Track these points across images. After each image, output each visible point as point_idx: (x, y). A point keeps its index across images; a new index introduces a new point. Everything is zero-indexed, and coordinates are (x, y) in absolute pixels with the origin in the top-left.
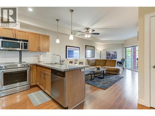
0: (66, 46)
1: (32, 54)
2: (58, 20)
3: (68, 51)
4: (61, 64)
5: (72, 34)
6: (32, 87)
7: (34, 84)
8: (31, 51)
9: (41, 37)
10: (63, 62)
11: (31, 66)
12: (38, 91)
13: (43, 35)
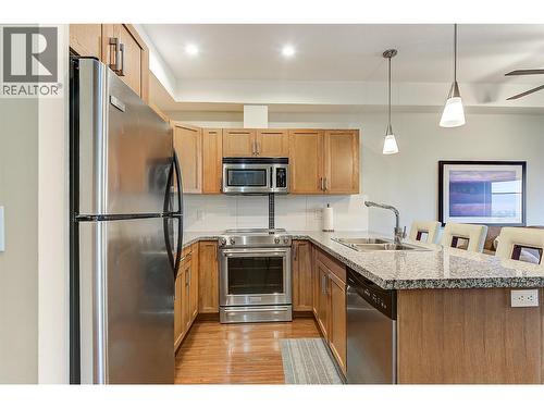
0: (441, 164)
1: (303, 204)
2: (389, 54)
3: (452, 184)
4: (399, 248)
5: (457, 94)
6: (297, 316)
7: (303, 308)
8: (296, 194)
9: (328, 139)
10: (419, 238)
11: (295, 243)
12: (312, 336)
13: (333, 133)
